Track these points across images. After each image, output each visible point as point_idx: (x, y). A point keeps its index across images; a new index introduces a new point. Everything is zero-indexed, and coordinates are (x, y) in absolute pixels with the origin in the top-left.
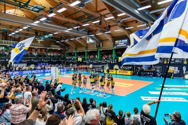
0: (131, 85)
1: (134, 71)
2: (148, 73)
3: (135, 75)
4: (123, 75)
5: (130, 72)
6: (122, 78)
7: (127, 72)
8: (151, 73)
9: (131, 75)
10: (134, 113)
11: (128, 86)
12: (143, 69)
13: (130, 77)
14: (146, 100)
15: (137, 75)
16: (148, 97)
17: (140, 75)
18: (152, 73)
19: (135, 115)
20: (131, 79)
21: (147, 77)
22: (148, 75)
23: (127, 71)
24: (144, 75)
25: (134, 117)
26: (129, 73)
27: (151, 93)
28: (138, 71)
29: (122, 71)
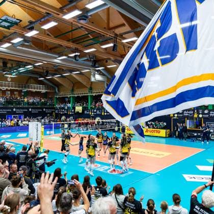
0: (166, 154)
1: (171, 130)
2: (195, 134)
3: (173, 137)
4: (153, 136)
5: (164, 131)
6: (150, 142)
7: (159, 132)
8: (199, 134)
9: (166, 137)
10: (173, 203)
11: (161, 156)
12: (186, 127)
13: (164, 140)
14: (193, 180)
15: (176, 137)
16: (195, 176)
17: (180, 137)
18: (201, 134)
19: (175, 207)
20: (166, 144)
21: (193, 141)
22: (195, 137)
23: (160, 130)
24: (189, 137)
25: (173, 210)
26: (163, 133)
27: (201, 168)
28: (177, 130)
29: (151, 129)
